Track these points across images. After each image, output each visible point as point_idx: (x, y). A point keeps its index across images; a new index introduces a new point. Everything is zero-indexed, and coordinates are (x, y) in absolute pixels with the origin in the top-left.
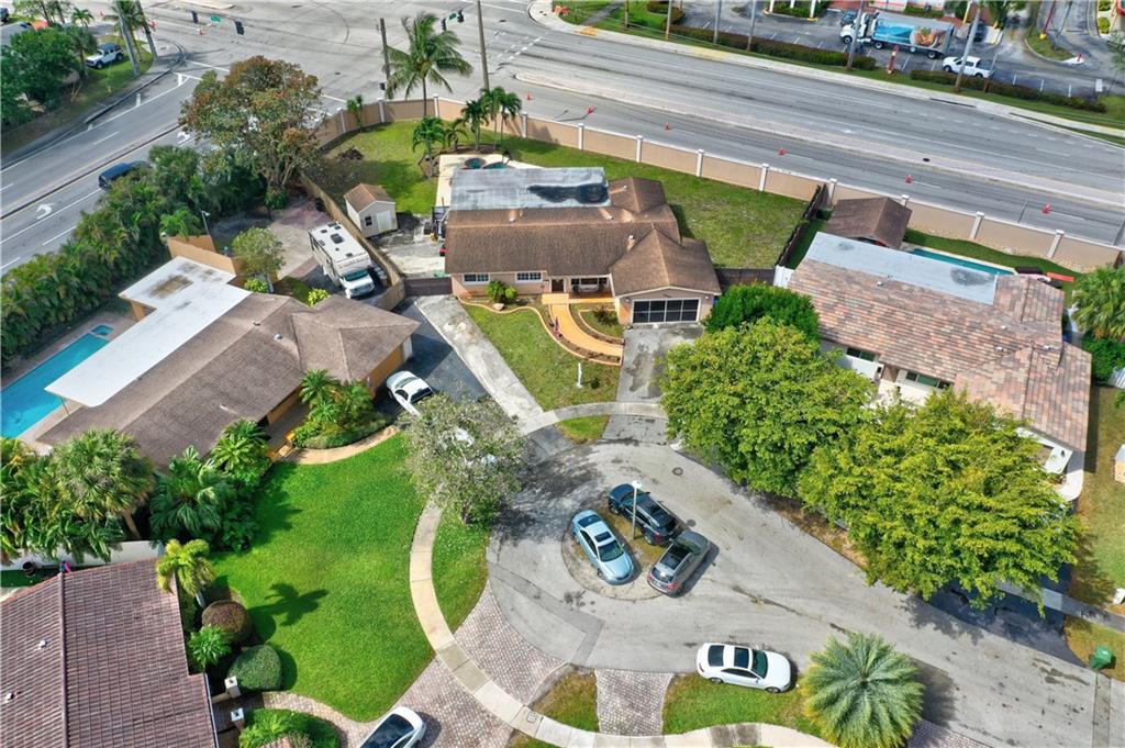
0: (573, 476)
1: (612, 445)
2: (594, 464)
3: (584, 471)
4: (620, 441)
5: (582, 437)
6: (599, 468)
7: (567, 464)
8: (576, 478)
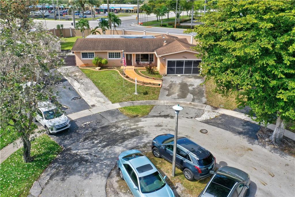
0: (125, 133)
1: (155, 118)
2: (142, 127)
3: (134, 131)
4: (161, 116)
5: (135, 114)
6: (145, 129)
7: (123, 127)
8: (128, 134)
